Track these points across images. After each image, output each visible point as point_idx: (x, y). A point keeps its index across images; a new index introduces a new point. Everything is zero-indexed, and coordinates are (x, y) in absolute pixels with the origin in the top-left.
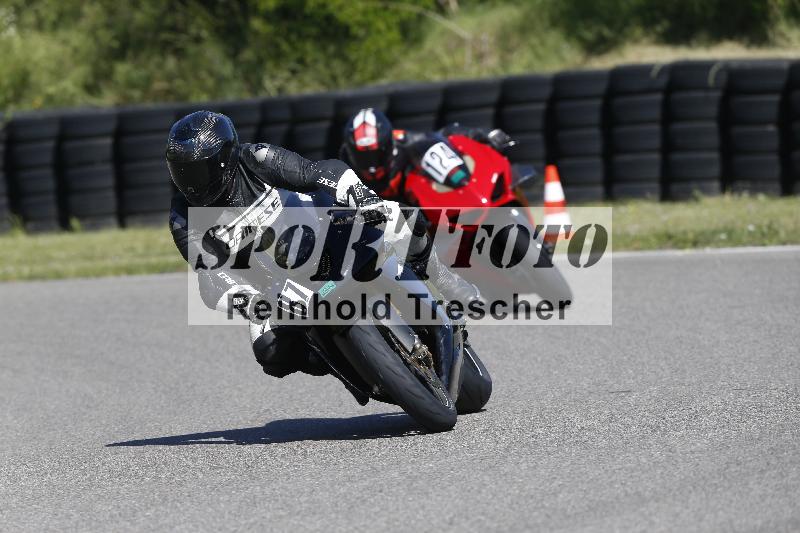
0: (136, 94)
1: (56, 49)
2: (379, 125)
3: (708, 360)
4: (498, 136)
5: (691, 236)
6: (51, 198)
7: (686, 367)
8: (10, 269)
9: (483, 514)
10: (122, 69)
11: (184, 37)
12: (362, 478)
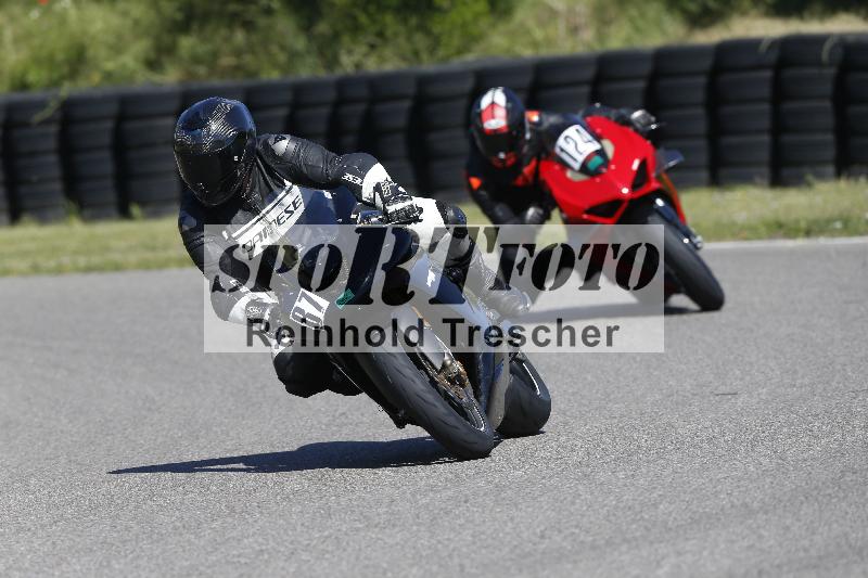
0: (202, 70)
1: (115, 21)
2: (510, 105)
3: (822, 359)
4: (643, 116)
5: (803, 225)
6: (109, 183)
7: (798, 368)
8: (66, 260)
9: (577, 527)
10: (187, 43)
11: (253, 8)
12: (445, 488)
